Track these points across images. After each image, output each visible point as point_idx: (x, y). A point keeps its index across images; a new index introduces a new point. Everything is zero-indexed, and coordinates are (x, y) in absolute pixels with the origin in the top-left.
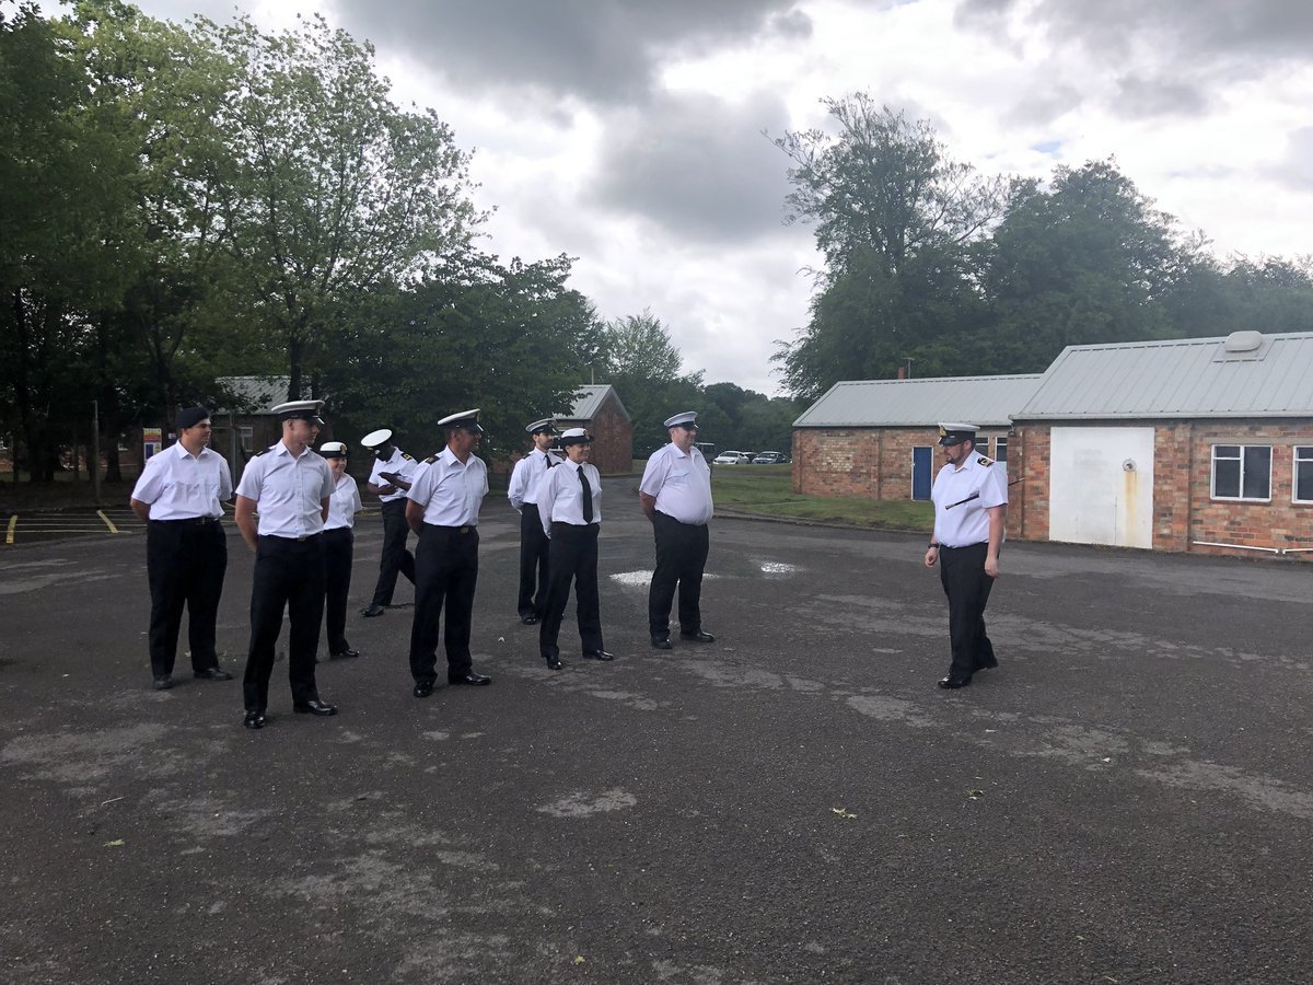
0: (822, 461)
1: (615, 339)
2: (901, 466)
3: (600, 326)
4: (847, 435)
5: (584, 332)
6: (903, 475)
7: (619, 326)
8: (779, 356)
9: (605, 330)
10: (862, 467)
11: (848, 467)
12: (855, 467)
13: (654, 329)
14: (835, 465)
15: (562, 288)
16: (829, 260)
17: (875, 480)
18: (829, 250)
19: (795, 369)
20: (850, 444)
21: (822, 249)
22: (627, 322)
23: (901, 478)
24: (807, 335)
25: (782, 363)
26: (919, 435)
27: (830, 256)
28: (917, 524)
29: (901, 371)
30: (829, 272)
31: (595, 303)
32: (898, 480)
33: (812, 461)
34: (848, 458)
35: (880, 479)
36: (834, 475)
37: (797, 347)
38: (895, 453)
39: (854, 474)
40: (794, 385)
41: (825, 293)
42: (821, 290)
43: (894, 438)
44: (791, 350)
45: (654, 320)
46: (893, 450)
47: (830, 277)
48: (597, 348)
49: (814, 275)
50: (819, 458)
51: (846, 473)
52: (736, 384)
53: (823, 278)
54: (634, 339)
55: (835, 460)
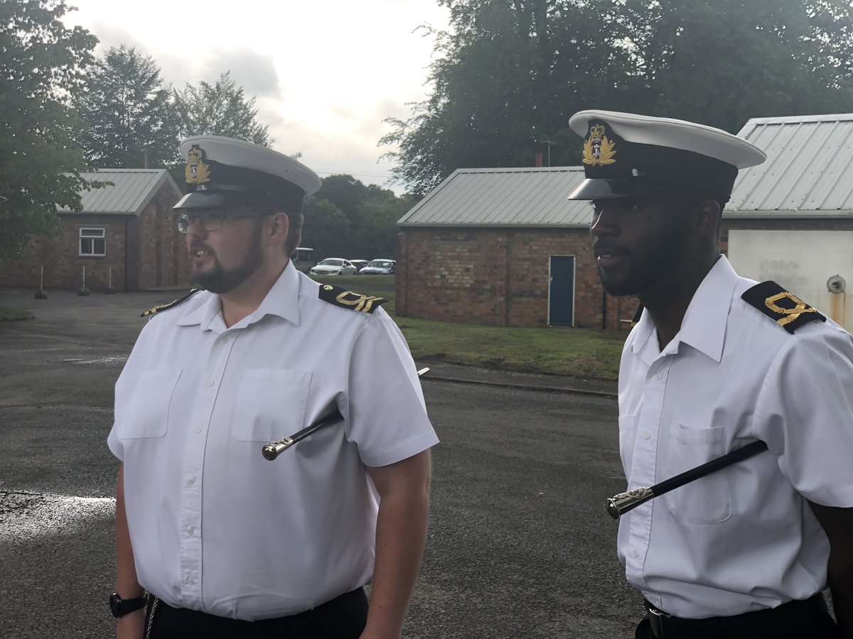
0: (435, 273)
1: (184, 112)
2: (535, 280)
3: (163, 95)
4: (467, 239)
5: (143, 102)
6: (537, 292)
7: (189, 95)
8: (392, 138)
9: (172, 100)
10: (485, 282)
11: (468, 281)
12: (476, 281)
13: (235, 100)
14: (451, 279)
15: (60, 25)
16: (454, 17)
17: (502, 299)
18: (453, 5)
19: (412, 154)
20: (469, 251)
21: (446, 4)
22: (199, 88)
23: (536, 296)
24: (426, 112)
25: (395, 147)
26: (558, 240)
27: (455, 13)
28: (547, 364)
29: (540, 157)
30: (454, 33)
31: (158, 66)
32: (532, 300)
33: (422, 272)
34: (468, 270)
35: (509, 297)
36: (449, 292)
37: (413, 128)
38: (527, 263)
39: (475, 290)
40: (410, 175)
41: (447, 59)
42: (442, 55)
43: (525, 244)
44: (407, 131)
45: (236, 89)
46: (525, 260)
47: (456, 40)
48: (160, 123)
49: (434, 36)
50: (431, 268)
51: (465, 289)
52: (354, 177)
53: (445, 40)
54: (209, 112)
55: (452, 273)
